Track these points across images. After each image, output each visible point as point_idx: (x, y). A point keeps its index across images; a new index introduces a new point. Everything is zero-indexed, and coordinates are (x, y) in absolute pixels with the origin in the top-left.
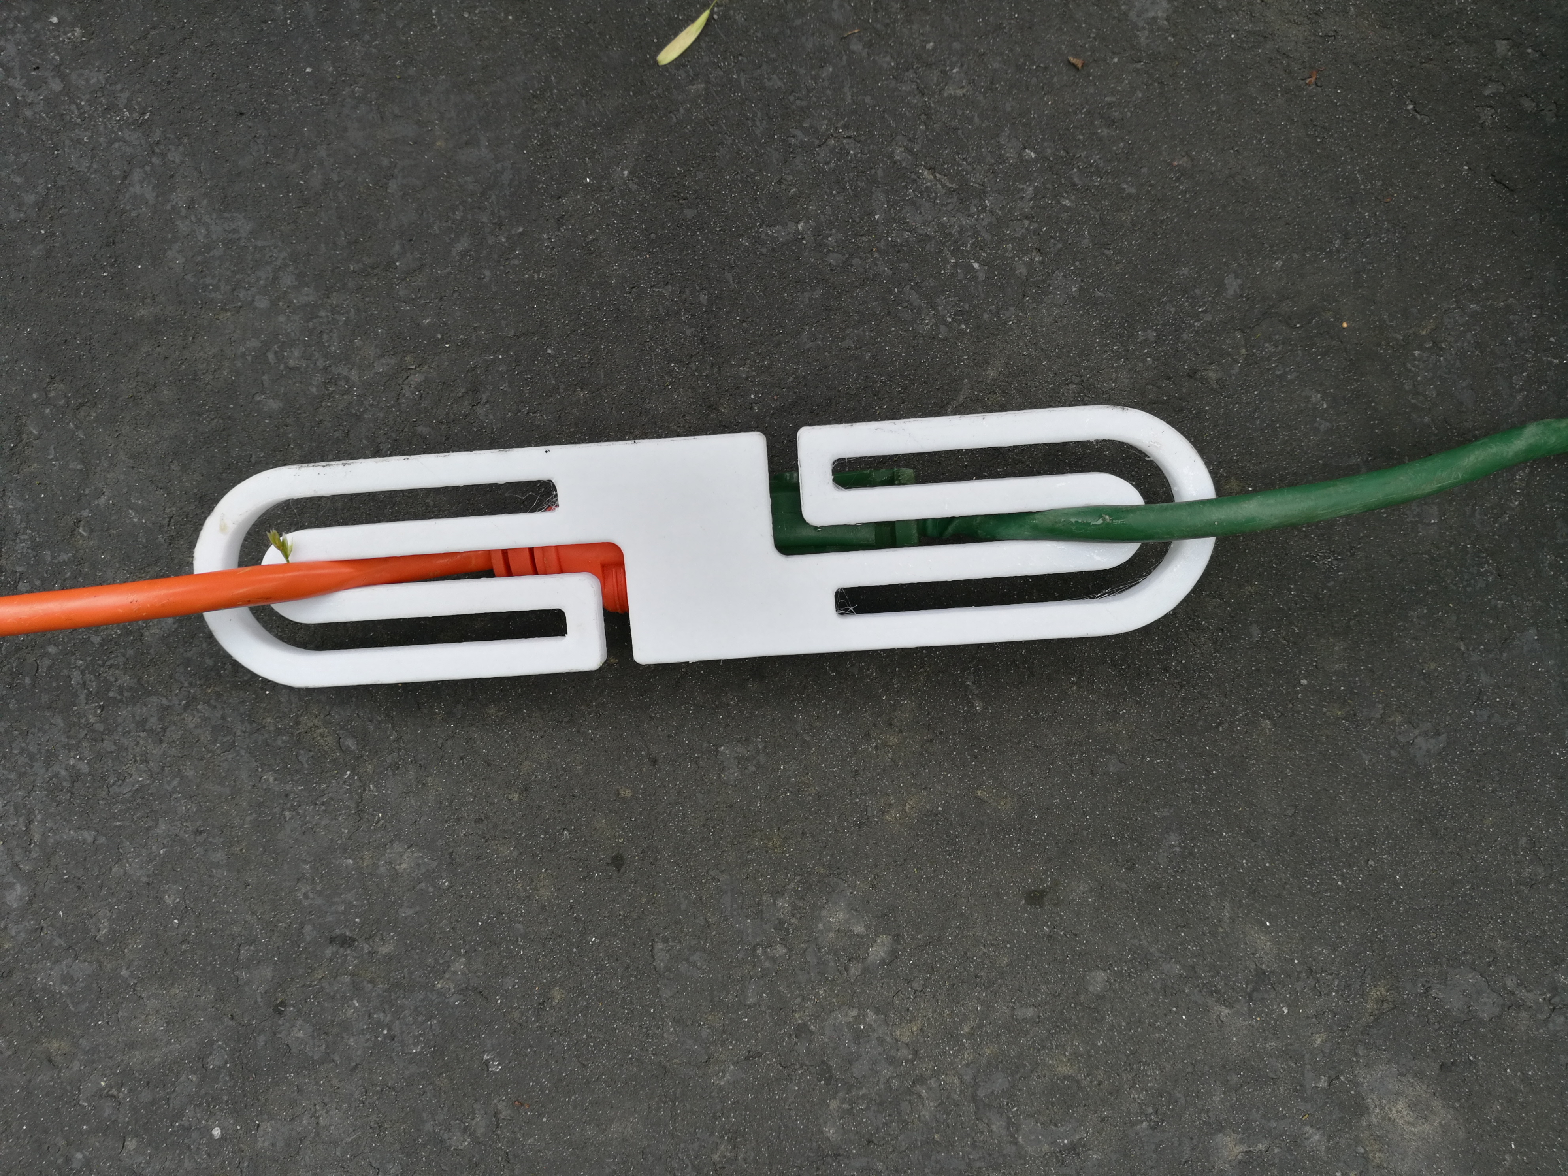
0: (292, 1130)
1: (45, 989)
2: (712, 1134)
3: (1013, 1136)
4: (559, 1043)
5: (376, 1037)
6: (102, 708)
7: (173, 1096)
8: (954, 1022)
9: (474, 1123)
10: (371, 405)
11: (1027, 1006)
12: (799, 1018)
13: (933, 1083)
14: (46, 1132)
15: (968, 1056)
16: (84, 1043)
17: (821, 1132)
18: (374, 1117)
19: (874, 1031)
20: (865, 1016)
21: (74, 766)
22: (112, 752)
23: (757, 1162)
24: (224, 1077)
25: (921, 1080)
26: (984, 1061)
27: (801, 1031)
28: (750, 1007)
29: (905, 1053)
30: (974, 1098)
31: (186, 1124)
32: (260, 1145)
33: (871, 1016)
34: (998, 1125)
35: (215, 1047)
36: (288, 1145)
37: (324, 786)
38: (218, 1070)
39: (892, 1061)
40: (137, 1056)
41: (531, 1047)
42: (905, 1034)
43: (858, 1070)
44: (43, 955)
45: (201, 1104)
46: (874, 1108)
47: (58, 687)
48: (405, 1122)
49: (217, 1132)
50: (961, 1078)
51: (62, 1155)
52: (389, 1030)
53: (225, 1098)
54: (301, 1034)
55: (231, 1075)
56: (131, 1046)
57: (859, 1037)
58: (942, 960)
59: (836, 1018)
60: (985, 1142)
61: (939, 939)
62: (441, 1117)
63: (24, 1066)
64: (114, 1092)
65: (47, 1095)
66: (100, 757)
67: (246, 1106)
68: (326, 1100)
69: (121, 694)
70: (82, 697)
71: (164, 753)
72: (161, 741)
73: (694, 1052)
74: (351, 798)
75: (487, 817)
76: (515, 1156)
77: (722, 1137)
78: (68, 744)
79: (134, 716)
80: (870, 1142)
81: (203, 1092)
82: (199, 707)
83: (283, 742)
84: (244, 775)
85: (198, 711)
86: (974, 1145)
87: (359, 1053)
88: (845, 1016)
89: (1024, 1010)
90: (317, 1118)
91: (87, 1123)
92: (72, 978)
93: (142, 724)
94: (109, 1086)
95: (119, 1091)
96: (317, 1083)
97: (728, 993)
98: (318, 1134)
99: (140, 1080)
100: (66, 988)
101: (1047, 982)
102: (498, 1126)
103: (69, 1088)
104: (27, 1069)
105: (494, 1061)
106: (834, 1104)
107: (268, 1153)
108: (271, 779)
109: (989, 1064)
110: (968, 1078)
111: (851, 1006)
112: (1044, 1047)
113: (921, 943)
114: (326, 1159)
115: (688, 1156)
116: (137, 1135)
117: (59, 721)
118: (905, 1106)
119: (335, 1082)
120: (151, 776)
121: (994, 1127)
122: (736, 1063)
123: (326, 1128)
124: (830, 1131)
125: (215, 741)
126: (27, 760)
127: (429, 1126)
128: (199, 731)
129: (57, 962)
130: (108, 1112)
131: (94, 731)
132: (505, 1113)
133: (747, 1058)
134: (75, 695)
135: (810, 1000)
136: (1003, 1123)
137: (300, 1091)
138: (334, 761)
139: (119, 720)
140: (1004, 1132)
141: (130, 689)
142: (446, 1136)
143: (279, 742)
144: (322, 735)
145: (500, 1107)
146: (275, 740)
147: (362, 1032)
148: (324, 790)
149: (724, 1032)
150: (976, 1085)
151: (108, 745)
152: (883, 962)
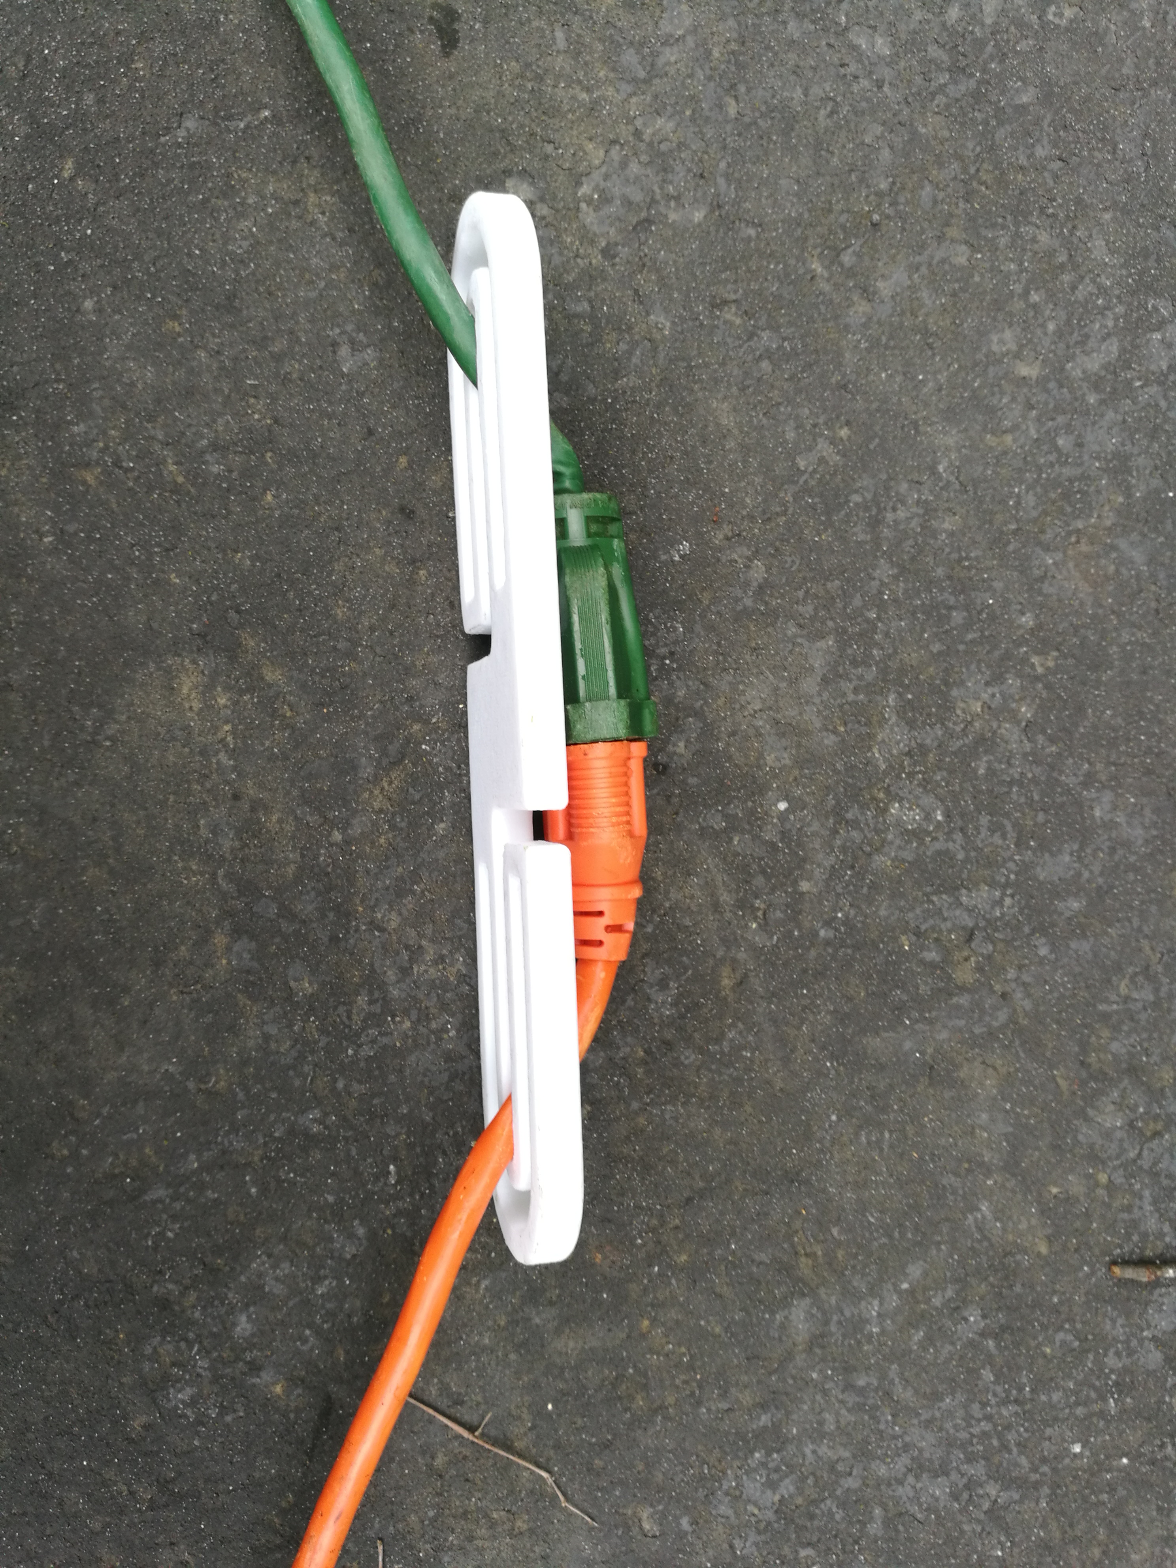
7: (755, 854)
8: (579, 107)
9: (740, 561)
12: (597, 260)
13: (639, 123)
14: (805, 971)
15: (610, 92)
16: (720, 954)
19: (597, 186)
20: (584, 195)
24: (731, 810)
25: (638, 134)
26: (612, 75)
27: (608, 253)
28: (592, 307)
29: (615, 151)
30: (647, 81)
31: (779, 836)
32: (788, 762)
33: (584, 190)
34: (670, 55)
35: (705, 825)
36: (783, 735)
37: (441, 769)
38: (726, 817)
39: (624, 164)
40: (726, 898)
41: (661, 515)
42: (595, 153)
43: (637, 196)
45: (759, 826)
49: (782, 806)
51: (825, 950)
52: (665, 658)
53: (750, 804)
54: (682, 744)
55: (729, 804)
56: (716, 907)
57: (606, 199)
58: (522, 126)
59: (592, 223)
62: (739, 593)
63: (750, 1007)
64: (760, 914)
65: (773, 978)
67: (754, 783)
69: (377, 1000)
70: (385, 1040)
73: (642, 354)
74: (448, 739)
75: (448, 598)
78: (436, 1043)
79: (398, 982)
81: (747, 827)
82: (379, 916)
83: (402, 820)
85: (384, 916)
87: (691, 683)
91: (791, 932)
92: (662, 980)
94: (755, 918)
95: (759, 909)
96: (724, 719)
97: (582, 330)
98: (770, 708)
99: (745, 890)
100: (671, 984)
101: (529, 20)
102: (739, 535)
103: (763, 958)
104: (752, 1003)
105: (679, 550)
106: (673, 216)
107: (794, 752)
109: (614, 70)
110: (629, 89)
111: (578, 209)
112: (591, 18)
113: (508, 149)
122: (648, 314)
123: (763, 701)
130: (779, 914)
132: (727, 529)
133: (641, 303)
135: (578, 249)
136: (667, 50)
138: (415, 765)
139: (403, 995)
140: (675, 49)
141: (371, 993)
142: (755, 584)
143: (403, 825)
144: (390, 783)
146: (402, 829)
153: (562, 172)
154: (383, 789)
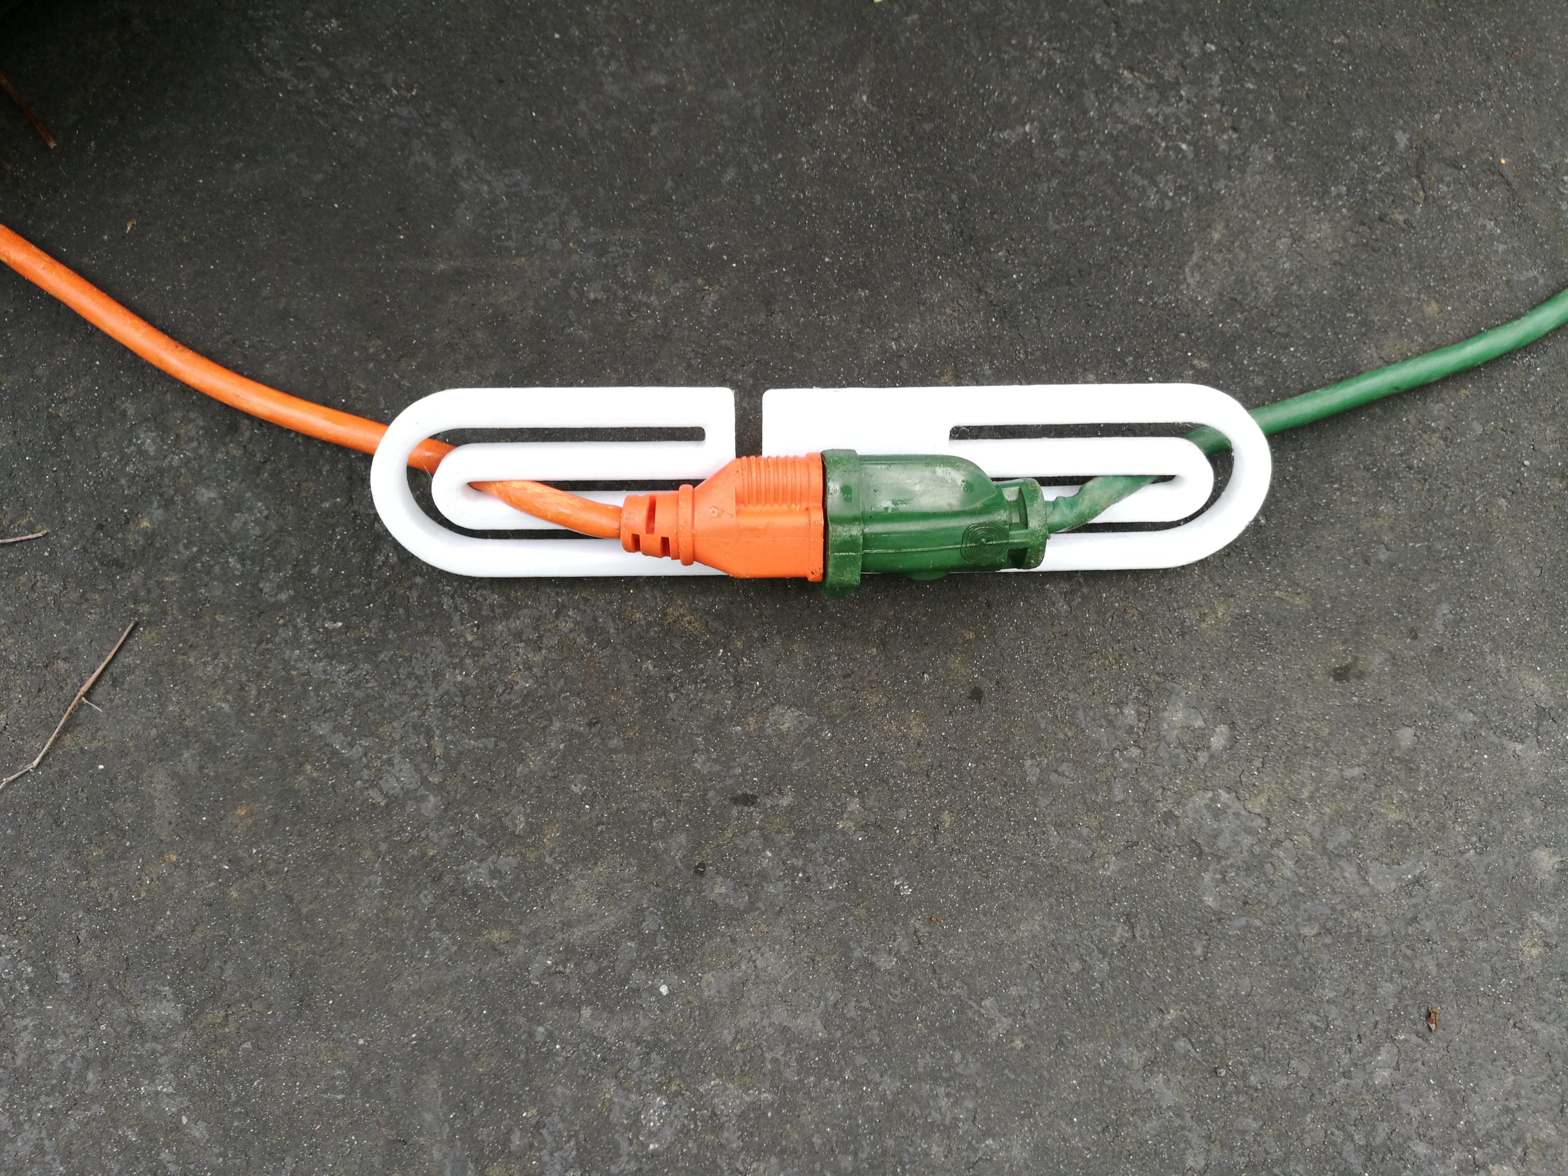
0: (733, 976)
1: (477, 886)
2: (1109, 919)
3: (1364, 879)
4: (959, 860)
5: (793, 881)
6: (478, 626)
7: (617, 963)
8: (1296, 789)
9: (896, 944)
10: (675, 326)
11: (1352, 766)
12: (1162, 807)
13: (1288, 844)
14: (504, 1012)
15: (1312, 817)
16: (522, 928)
17: (1201, 901)
18: (806, 953)
19: (1229, 807)
20: (1219, 795)
21: (461, 683)
22: (495, 665)
23: (1152, 936)
24: (661, 939)
25: (1278, 843)
26: (1326, 819)
27: (1169, 817)
28: (1119, 803)
29: (1260, 822)
30: (1325, 851)
31: (635, 986)
32: (706, 993)
33: (1224, 795)
34: (1350, 871)
35: (646, 913)
36: (732, 989)
37: (701, 666)
38: (654, 934)
39: (1250, 831)
40: (578, 933)
41: (935, 867)
42: (1257, 805)
43: (1223, 843)
44: (468, 856)
45: (645, 966)
46: (1243, 873)
47: (432, 613)
48: (834, 953)
49: (664, 990)
50: (1310, 836)
51: (524, 1032)
52: (804, 872)
53: (666, 957)
54: (723, 890)
55: (666, 936)
56: (567, 925)
57: (1217, 815)
58: (1275, 738)
59: (1194, 802)
60: (1342, 887)
61: (1268, 722)
62: (866, 944)
63: (471, 958)
64: (560, 968)
65: (499, 981)
66: (484, 670)
67: (686, 961)
68: (759, 944)
69: (493, 611)
70: (456, 618)
71: (545, 658)
72: (540, 649)
73: (1079, 850)
74: (728, 672)
75: (853, 672)
76: (941, 967)
77: (1118, 920)
78: (452, 663)
79: (509, 630)
80: (1245, 903)
81: (644, 955)
82: (570, 613)
83: (655, 632)
84: (625, 667)
85: (569, 617)
86: (1334, 892)
87: (781, 897)
88: (1201, 799)
89: (1350, 770)
90: (754, 962)
91: (543, 999)
92: (500, 872)
93: (518, 636)
94: (556, 964)
95: (565, 967)
96: (748, 931)
97: (1097, 794)
98: (757, 976)
99: (583, 953)
100: (495, 882)
101: (1366, 744)
102: (919, 943)
103: (518, 970)
104: (475, 960)
105: (903, 885)
106: (1207, 877)
107: (716, 1000)
108: (651, 667)
109: (1332, 820)
110: (1316, 835)
111: (1206, 790)
112: (1374, 799)
113: (1254, 726)
114: (768, 997)
115: (1092, 942)
116: (590, 1003)
117: (438, 642)
118: (1268, 867)
119: (763, 927)
120: (537, 681)
121: (1347, 874)
122: (1116, 854)
123: (765, 970)
124: (1209, 900)
125: (591, 642)
126: (416, 683)
127: (857, 953)
128: (574, 634)
129: (481, 861)
130: (559, 986)
131: (473, 648)
132: (924, 931)
133: (1126, 848)
134: (450, 618)
135: (1170, 790)
136: (1354, 869)
137: (733, 940)
138: (706, 643)
139: (496, 634)
140: (1356, 877)
141: (500, 606)
142: (874, 959)
143: (652, 634)
144: (690, 622)
145: (917, 926)
146: (648, 632)
147: (780, 879)
148: (702, 669)
149: (1101, 828)
150: (1325, 840)
151: (489, 659)
152: (1225, 748)
153: (1238, 774)
154: (683, 616)
